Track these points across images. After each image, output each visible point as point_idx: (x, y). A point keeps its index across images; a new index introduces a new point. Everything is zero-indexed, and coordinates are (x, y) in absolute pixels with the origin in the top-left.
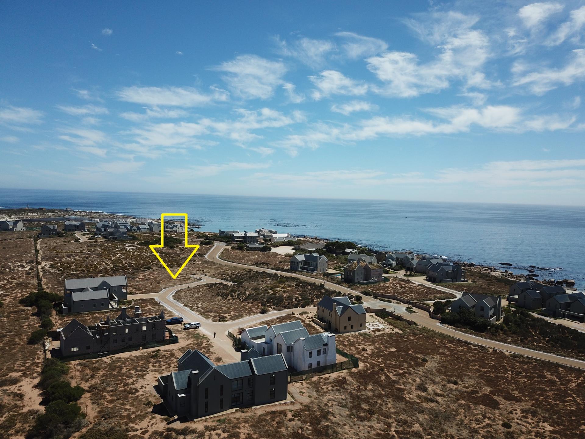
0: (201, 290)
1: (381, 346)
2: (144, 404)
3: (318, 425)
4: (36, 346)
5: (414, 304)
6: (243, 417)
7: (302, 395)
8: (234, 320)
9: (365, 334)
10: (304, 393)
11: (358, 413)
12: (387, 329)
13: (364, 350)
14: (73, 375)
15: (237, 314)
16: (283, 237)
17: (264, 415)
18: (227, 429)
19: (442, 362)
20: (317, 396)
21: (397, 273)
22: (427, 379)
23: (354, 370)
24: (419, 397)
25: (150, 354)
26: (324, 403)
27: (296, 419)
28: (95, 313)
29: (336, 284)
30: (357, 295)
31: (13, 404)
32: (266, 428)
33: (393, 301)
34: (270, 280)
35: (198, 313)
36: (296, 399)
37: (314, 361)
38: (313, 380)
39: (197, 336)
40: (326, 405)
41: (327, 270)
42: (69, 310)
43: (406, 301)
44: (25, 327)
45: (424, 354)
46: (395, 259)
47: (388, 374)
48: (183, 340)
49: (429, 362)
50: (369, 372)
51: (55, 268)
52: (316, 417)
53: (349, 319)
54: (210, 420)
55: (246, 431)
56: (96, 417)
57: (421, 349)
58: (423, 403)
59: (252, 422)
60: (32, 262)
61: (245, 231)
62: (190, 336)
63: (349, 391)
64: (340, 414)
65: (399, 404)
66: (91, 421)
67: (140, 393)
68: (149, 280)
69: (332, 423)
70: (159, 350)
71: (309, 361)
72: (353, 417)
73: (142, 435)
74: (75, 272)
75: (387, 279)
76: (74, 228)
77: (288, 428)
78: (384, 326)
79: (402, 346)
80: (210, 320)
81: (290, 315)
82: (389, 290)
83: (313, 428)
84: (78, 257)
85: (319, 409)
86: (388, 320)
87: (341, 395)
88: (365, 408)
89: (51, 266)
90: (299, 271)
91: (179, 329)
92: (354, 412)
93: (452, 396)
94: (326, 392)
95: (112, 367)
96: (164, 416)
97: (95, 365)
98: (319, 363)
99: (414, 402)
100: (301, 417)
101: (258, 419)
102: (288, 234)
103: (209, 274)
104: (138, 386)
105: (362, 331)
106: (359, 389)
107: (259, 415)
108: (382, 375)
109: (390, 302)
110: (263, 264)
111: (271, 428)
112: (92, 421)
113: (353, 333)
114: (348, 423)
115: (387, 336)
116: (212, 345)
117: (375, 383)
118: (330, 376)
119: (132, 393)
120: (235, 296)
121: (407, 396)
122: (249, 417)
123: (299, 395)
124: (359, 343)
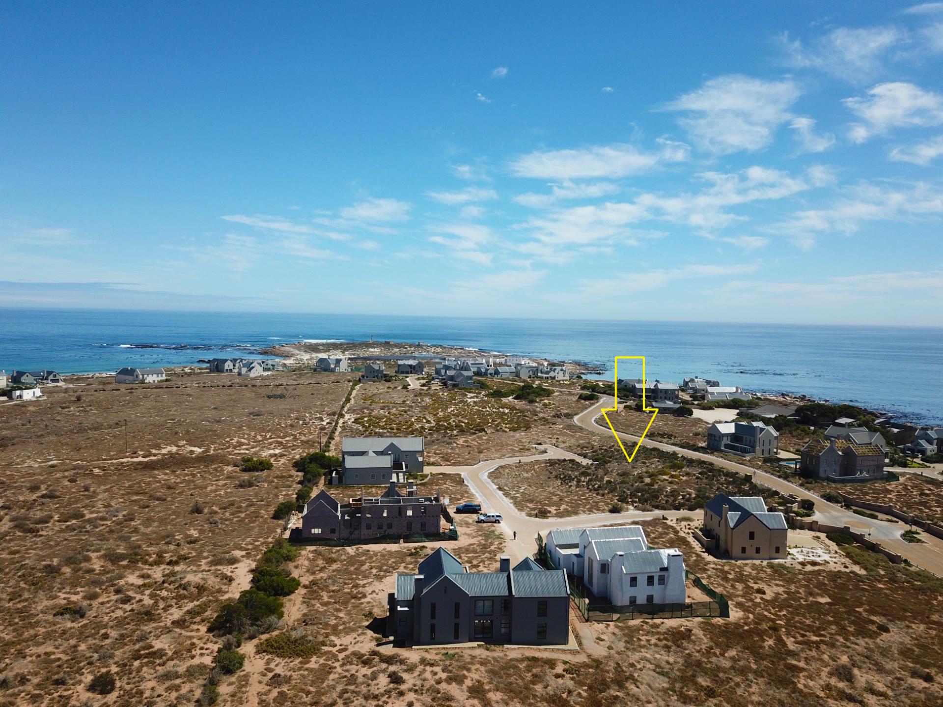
0: (536, 467)
1: (800, 591)
2: (364, 615)
3: (601, 693)
4: (280, 522)
5: (926, 526)
6: (482, 657)
7: (598, 643)
8: (561, 517)
9: (782, 566)
10: (603, 640)
11: (685, 689)
12: (835, 563)
13: (761, 592)
14: (300, 563)
15: (570, 509)
16: (725, 393)
17: (517, 660)
18: (450, 668)
19: (926, 638)
20: (623, 649)
21: (930, 467)
22: (866, 660)
23: (719, 621)
24: (828, 687)
25: (410, 550)
26: (631, 662)
27: (568, 676)
28: (371, 487)
29: (779, 477)
30: (806, 498)
31: (217, 587)
32: (512, 679)
33: (880, 516)
34: (658, 461)
35: (512, 501)
36: (585, 647)
37: (641, 593)
38: (629, 624)
39: (489, 535)
40: (632, 665)
41: (776, 453)
42: (340, 480)
43: (909, 518)
44: (281, 497)
45: (890, 618)
46: (935, 442)
47: (784, 638)
48: (466, 537)
49: (892, 633)
50: (746, 628)
51: (359, 423)
52: (604, 680)
53: (752, 536)
54: (433, 652)
55: (476, 677)
56: (298, 620)
57: (888, 608)
58: (829, 700)
59: (493, 665)
60: (334, 414)
61: (656, 381)
62: (480, 533)
63: (687, 652)
64: (649, 686)
65: (774, 691)
66: (289, 624)
67: (368, 599)
68: (470, 447)
69: (628, 694)
70: (424, 547)
71: (630, 592)
72: (671, 693)
73: (337, 653)
74: (381, 431)
75: (893, 477)
76: (409, 370)
77: (548, 686)
78: (831, 557)
79: (848, 597)
80: (524, 514)
81: (659, 519)
82: (889, 496)
83: (590, 695)
84: (395, 409)
85: (615, 668)
86: (846, 549)
87: (668, 656)
88: (704, 684)
89: (356, 421)
90: (722, 451)
91: (470, 521)
92: (678, 686)
93: (906, 700)
94: (644, 647)
95: (352, 560)
96: (378, 634)
97: (333, 556)
98: (650, 598)
99: (810, 694)
100: (578, 675)
101: (506, 664)
102: (737, 388)
103: (562, 445)
104: (368, 589)
105: (776, 561)
106: (709, 652)
107: (509, 658)
108: (770, 638)
109: (875, 517)
110: (663, 435)
111: (520, 681)
112: (291, 624)
113: (757, 562)
114: (657, 701)
115: (828, 575)
116: (505, 549)
117: (747, 649)
118: (663, 623)
119: (355, 597)
120: (584, 482)
121: (803, 681)
122: (494, 658)
123: (593, 643)
124: (757, 579)
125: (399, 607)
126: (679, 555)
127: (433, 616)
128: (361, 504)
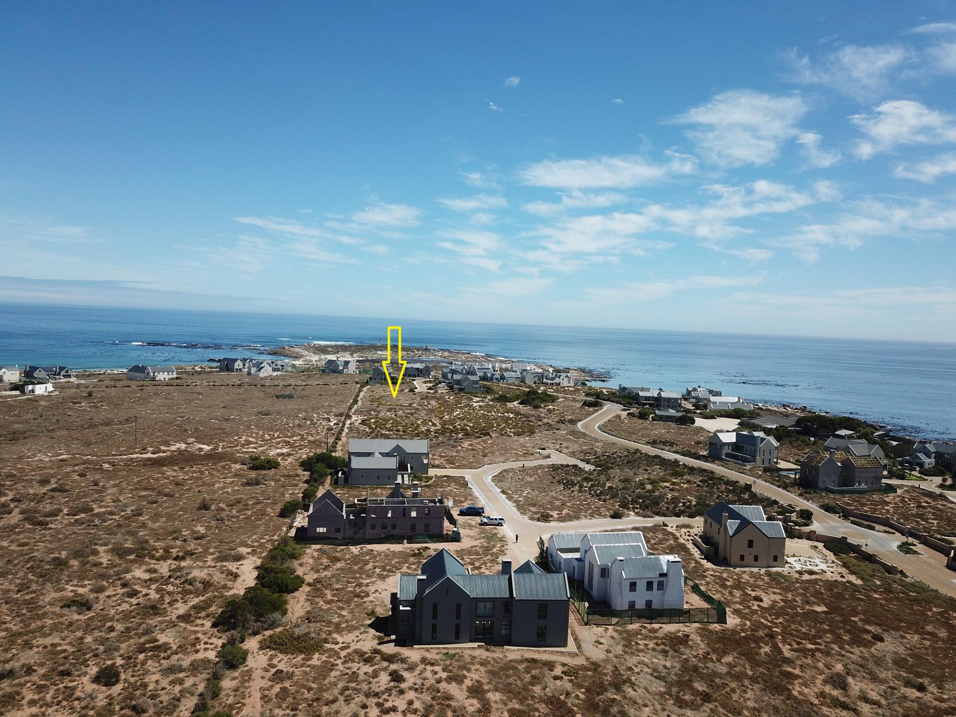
0: (539, 472)
1: (797, 599)
2: (366, 613)
3: (598, 696)
4: (286, 520)
5: (923, 538)
6: (482, 657)
7: (597, 647)
8: (563, 521)
9: (779, 574)
10: (601, 644)
11: (682, 693)
12: (832, 572)
13: (758, 599)
14: (305, 561)
15: (572, 514)
16: (727, 403)
17: (517, 661)
18: (450, 668)
19: (920, 648)
20: (621, 653)
21: (927, 480)
22: (861, 669)
23: (717, 627)
24: (822, 695)
25: (414, 551)
26: (629, 665)
27: (566, 678)
28: (376, 488)
29: (779, 486)
30: (804, 508)
31: (223, 583)
32: (511, 680)
33: (878, 527)
34: (660, 469)
35: (515, 504)
36: (583, 650)
37: (640, 598)
38: (628, 628)
39: (492, 538)
40: (630, 669)
41: (776, 463)
42: (346, 481)
43: (906, 530)
44: (287, 495)
45: (885, 628)
46: (933, 455)
47: (780, 645)
48: (468, 539)
49: (887, 643)
50: (743, 634)
51: (366, 424)
52: (602, 683)
53: (750, 544)
54: (434, 652)
55: (476, 677)
56: (301, 617)
57: (883, 618)
58: (823, 707)
59: (493, 666)
60: (341, 415)
61: (660, 389)
62: (483, 535)
63: (684, 657)
64: (646, 689)
65: (769, 698)
66: (292, 621)
67: (371, 598)
68: (475, 450)
69: (625, 697)
70: (427, 548)
71: (630, 596)
72: (668, 697)
73: (339, 651)
74: (387, 432)
75: (891, 489)
76: (417, 373)
77: (547, 687)
78: (828, 567)
79: (844, 607)
80: (526, 517)
81: (659, 526)
82: (886, 508)
83: (587, 697)
84: (401, 411)
85: (613, 672)
86: (843, 558)
87: (666, 660)
88: (700, 688)
89: (363, 422)
90: (723, 460)
91: (474, 523)
92: (674, 690)
93: (899, 709)
94: (642, 651)
95: (356, 559)
96: (380, 632)
97: (338, 554)
98: (649, 603)
99: (804, 700)
100: (576, 678)
101: (505, 665)
102: (739, 398)
103: (566, 451)
104: (372, 589)
105: (774, 570)
106: (706, 657)
107: (509, 659)
108: (766, 645)
109: (873, 528)
110: (665, 443)
111: (519, 682)
112: (294, 621)
113: (755, 570)
114: (653, 705)
115: (825, 584)
116: (507, 552)
117: (744, 655)
118: (661, 628)
119: (358, 596)
120: (586, 487)
121: (797, 688)
122: (493, 659)
123: (591, 646)
124: (754, 587)
125: (401, 606)
126: (679, 562)
127: (435, 616)
128: (366, 505)
